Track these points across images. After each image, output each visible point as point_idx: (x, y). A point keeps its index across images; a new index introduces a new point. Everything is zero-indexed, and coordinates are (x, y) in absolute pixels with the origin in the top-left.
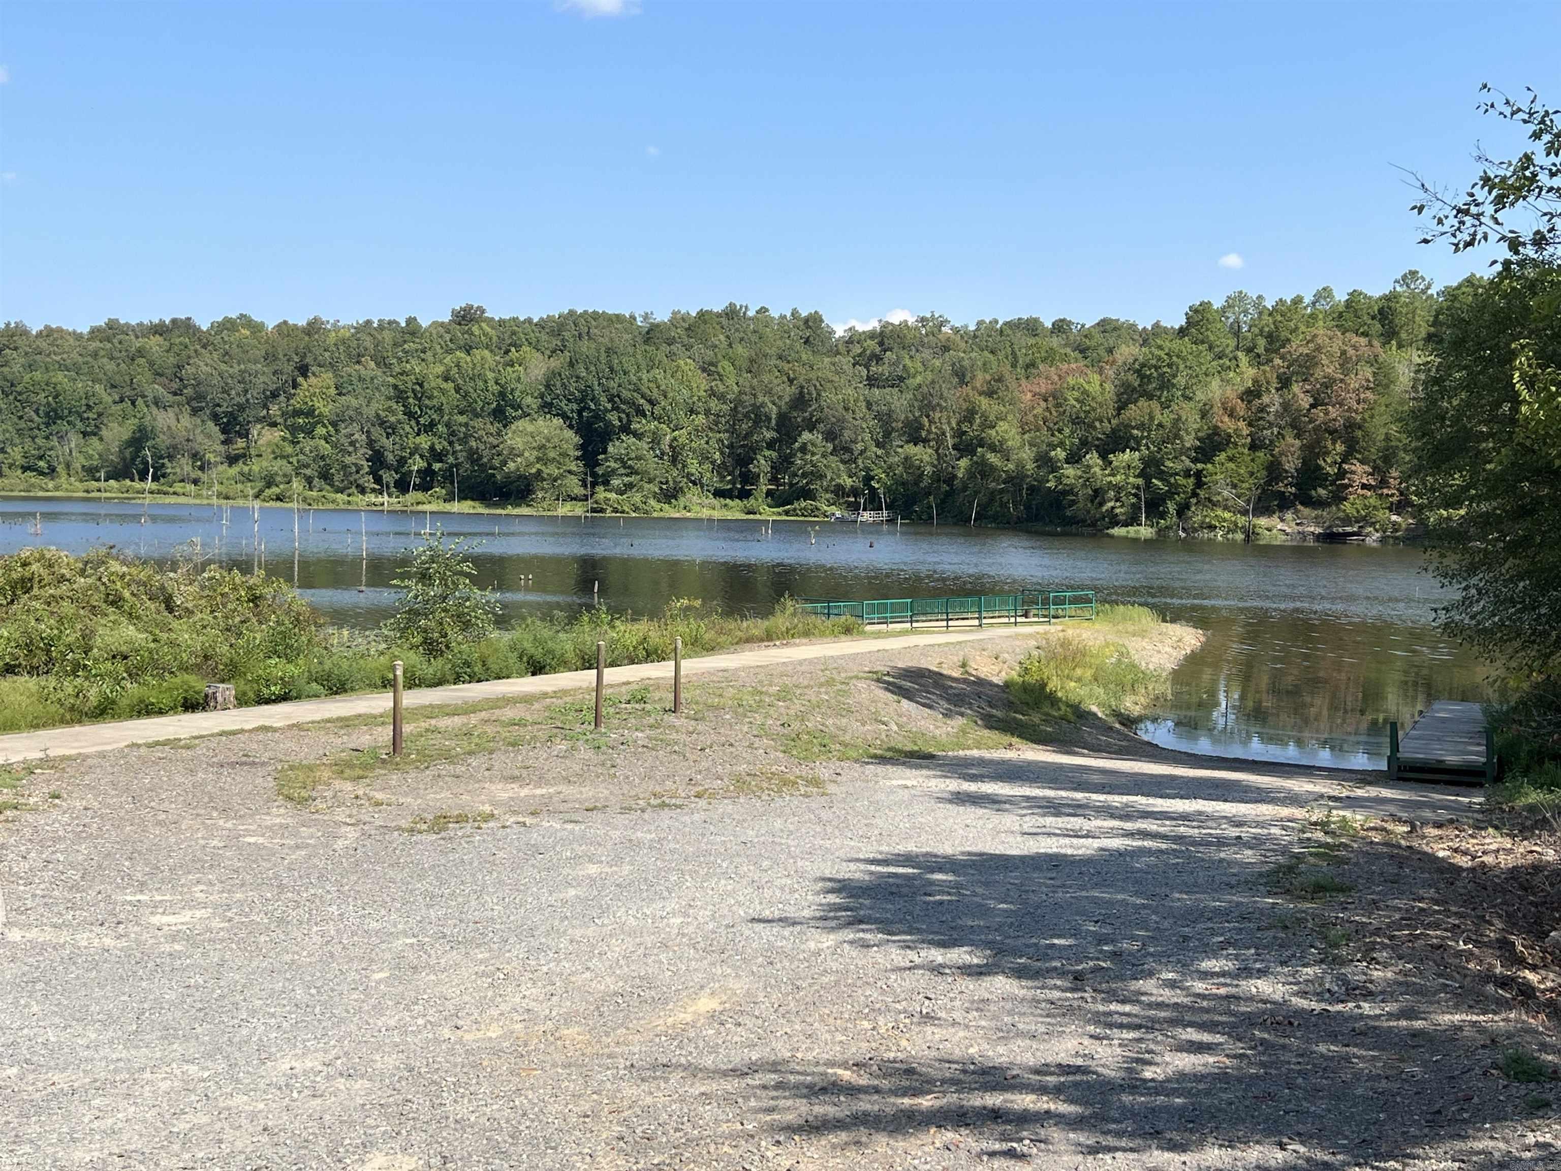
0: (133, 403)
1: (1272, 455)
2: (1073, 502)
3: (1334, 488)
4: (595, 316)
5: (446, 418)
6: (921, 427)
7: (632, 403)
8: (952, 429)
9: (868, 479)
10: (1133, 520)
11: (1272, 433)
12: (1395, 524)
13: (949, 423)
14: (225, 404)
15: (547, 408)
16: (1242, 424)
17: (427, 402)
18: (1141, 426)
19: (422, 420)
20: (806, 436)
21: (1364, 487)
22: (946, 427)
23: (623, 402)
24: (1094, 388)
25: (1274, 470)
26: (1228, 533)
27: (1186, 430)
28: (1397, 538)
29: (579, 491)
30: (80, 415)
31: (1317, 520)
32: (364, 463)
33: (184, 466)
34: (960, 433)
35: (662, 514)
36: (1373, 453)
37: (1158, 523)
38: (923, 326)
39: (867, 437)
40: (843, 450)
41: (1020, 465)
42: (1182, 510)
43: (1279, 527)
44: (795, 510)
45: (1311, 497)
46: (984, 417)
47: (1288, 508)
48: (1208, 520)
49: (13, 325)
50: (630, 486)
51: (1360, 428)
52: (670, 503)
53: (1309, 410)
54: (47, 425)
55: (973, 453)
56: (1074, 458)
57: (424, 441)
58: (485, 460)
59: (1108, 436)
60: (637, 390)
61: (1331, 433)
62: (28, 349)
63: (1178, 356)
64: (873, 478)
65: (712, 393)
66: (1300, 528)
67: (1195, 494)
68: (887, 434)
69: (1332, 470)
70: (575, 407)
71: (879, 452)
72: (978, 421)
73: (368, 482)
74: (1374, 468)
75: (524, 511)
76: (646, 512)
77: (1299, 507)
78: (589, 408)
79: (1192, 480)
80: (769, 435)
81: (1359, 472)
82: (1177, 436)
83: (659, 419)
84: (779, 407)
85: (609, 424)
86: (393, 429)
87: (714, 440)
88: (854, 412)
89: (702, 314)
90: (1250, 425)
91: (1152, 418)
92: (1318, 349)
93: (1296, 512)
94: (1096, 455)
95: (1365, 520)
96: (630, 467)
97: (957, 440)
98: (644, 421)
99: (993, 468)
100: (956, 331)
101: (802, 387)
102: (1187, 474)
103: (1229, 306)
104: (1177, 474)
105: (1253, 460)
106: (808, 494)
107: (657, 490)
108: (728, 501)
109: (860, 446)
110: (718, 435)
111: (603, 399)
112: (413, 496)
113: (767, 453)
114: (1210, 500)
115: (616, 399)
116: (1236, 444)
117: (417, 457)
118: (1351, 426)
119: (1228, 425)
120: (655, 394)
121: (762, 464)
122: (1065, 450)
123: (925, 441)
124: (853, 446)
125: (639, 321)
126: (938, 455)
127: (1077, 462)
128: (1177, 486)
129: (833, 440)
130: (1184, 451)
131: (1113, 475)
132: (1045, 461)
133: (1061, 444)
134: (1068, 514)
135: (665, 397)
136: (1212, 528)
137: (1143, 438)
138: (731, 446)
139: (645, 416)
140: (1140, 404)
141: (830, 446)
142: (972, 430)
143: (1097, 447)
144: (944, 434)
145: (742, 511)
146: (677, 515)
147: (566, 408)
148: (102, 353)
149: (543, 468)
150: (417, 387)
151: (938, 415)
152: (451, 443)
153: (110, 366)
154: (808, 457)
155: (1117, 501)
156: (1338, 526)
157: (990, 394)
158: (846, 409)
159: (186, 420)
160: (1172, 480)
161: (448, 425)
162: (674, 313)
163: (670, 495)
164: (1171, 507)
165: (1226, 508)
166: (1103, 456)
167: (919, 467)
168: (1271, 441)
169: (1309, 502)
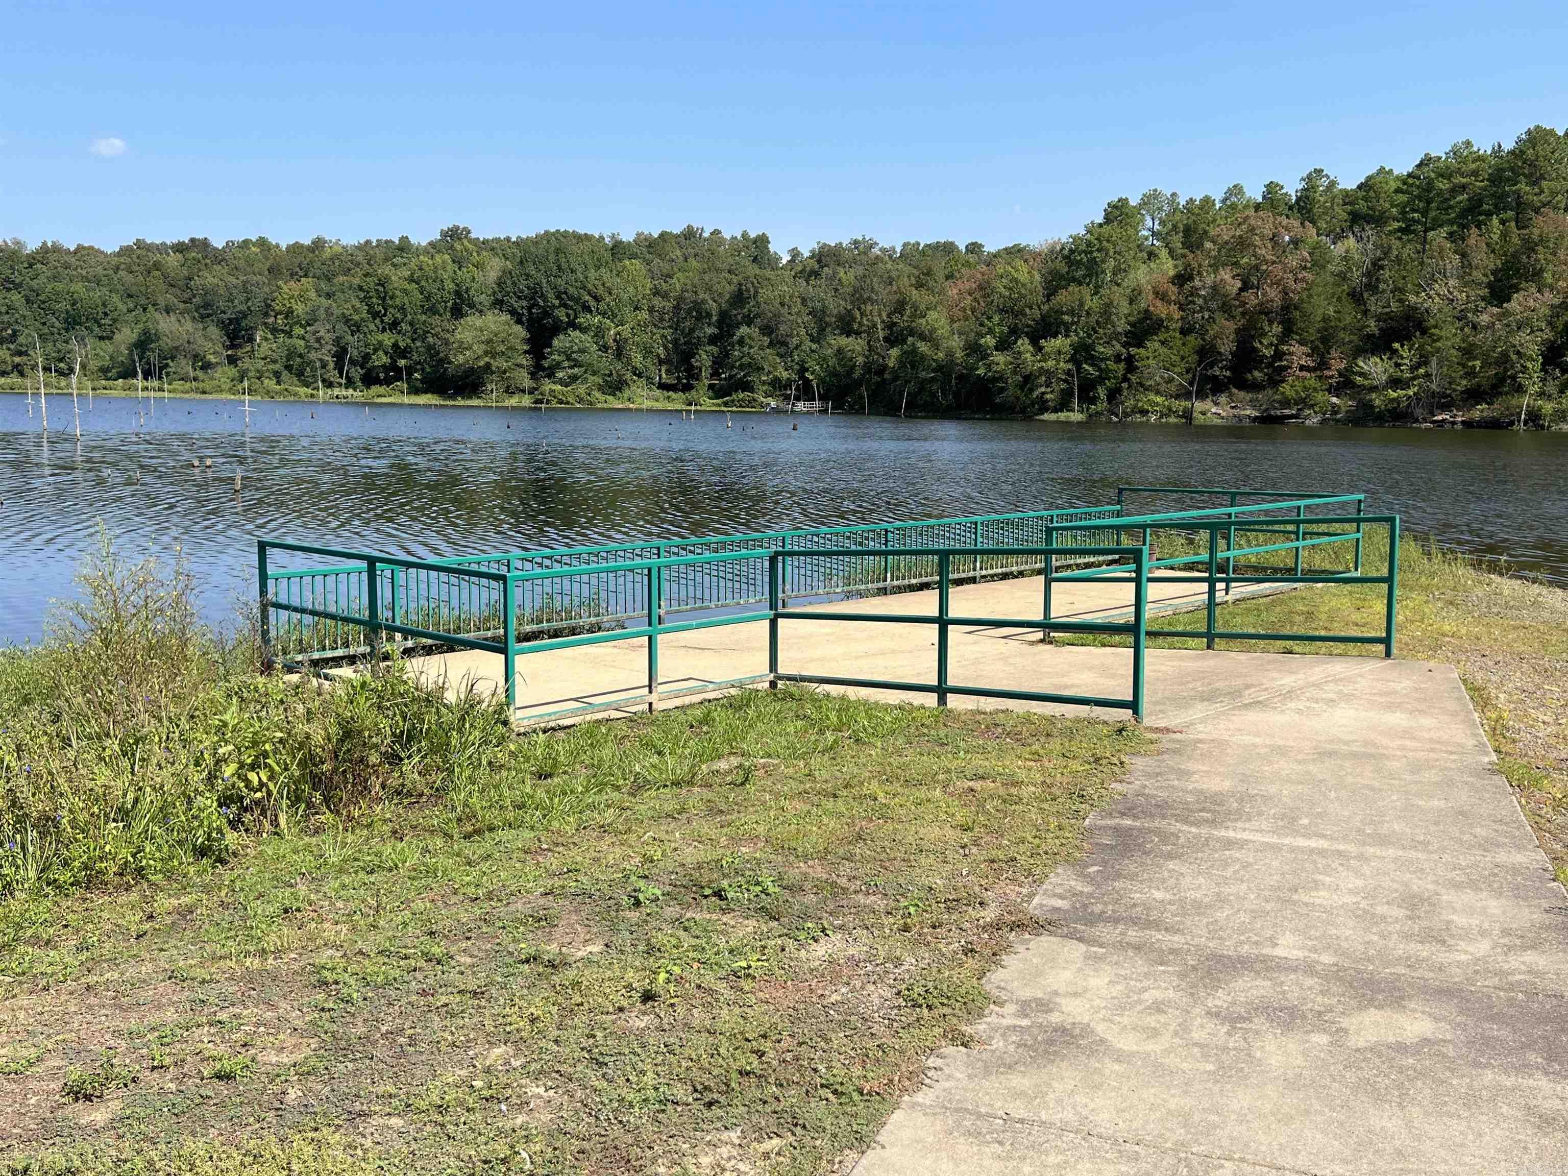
0: (145, 310)
1: (1204, 340)
2: (1002, 390)
3: (1270, 370)
4: (565, 235)
5: (409, 317)
6: (854, 319)
7: (577, 300)
8: (883, 322)
9: (803, 370)
10: (1063, 405)
11: (1203, 318)
12: (1334, 405)
13: (880, 315)
14: (230, 312)
15: (498, 304)
16: (1173, 307)
17: (390, 302)
18: (1072, 312)
19: (386, 319)
20: (744, 330)
21: (1302, 368)
22: (877, 319)
23: (571, 298)
24: (1023, 277)
25: (1206, 353)
26: (1161, 417)
27: (1117, 314)
28: (1338, 421)
29: (527, 383)
30: (97, 321)
31: (1253, 403)
32: (329, 359)
33: (185, 366)
34: (891, 326)
35: (605, 406)
36: (1312, 334)
37: (1088, 409)
38: (856, 248)
39: (803, 332)
40: (780, 344)
41: (950, 354)
42: (1113, 395)
43: (1214, 410)
44: (733, 401)
45: (1247, 380)
46: (915, 307)
47: (1222, 392)
48: (1140, 404)
49: (49, 244)
50: (574, 378)
51: (1296, 308)
52: (614, 395)
53: (1239, 294)
54: (67, 330)
55: (904, 341)
56: (1003, 345)
57: (388, 339)
58: (442, 355)
59: (1037, 323)
60: (584, 288)
61: (1266, 314)
62: (56, 264)
63: (1108, 241)
64: (807, 370)
65: (656, 292)
66: (1236, 412)
67: (1125, 379)
68: (822, 330)
69: (1268, 352)
70: (525, 304)
71: (814, 346)
72: (908, 312)
73: (333, 376)
74: (1313, 349)
75: (475, 402)
76: (591, 403)
77: (1234, 390)
78: (538, 305)
79: (1122, 366)
80: (710, 331)
81: (1298, 354)
82: (1108, 320)
83: (604, 314)
84: (719, 305)
85: (557, 320)
86: (358, 327)
87: (658, 336)
88: (789, 307)
89: (663, 235)
90: (1181, 308)
91: (1081, 304)
92: (1252, 230)
93: (1231, 395)
94: (1027, 341)
95: (1304, 402)
96: (575, 360)
97: (887, 332)
98: (589, 316)
99: (923, 357)
100: (883, 250)
101: (740, 284)
102: (1118, 358)
103: (1145, 204)
104: (1107, 359)
105: (1184, 344)
106: (746, 386)
107: (601, 381)
108: (671, 393)
109: (795, 341)
110: (662, 331)
111: (551, 295)
112: (376, 389)
113: (709, 348)
114: (1142, 385)
115: (564, 296)
116: (1167, 328)
117: (380, 353)
118: (1287, 307)
119: (1161, 310)
120: (601, 291)
121: (704, 358)
122: (995, 337)
123: (858, 333)
124: (788, 339)
125: (607, 240)
126: (870, 346)
127: (1006, 349)
128: (1108, 370)
129: (769, 334)
130: (1116, 336)
131: (1045, 361)
132: (974, 349)
133: (991, 331)
134: (998, 400)
135: (610, 293)
136: (1144, 412)
137: (1073, 323)
138: (675, 342)
139: (591, 312)
140: (1070, 289)
141: (766, 340)
142: (902, 321)
143: (1027, 334)
144: (875, 326)
145: (684, 403)
146: (620, 406)
147: (516, 305)
148: (122, 266)
149: (492, 361)
150: (381, 289)
151: (869, 308)
152: (413, 340)
153: (129, 278)
154: (746, 349)
155: (1047, 386)
156: (1276, 408)
157: (919, 286)
158: (782, 304)
159: (189, 325)
160: (1103, 366)
161: (411, 324)
162: (638, 234)
163: (615, 386)
164: (1102, 392)
165: (1158, 393)
166: (1034, 342)
167: (851, 359)
168: (1202, 326)
169: (1244, 386)
